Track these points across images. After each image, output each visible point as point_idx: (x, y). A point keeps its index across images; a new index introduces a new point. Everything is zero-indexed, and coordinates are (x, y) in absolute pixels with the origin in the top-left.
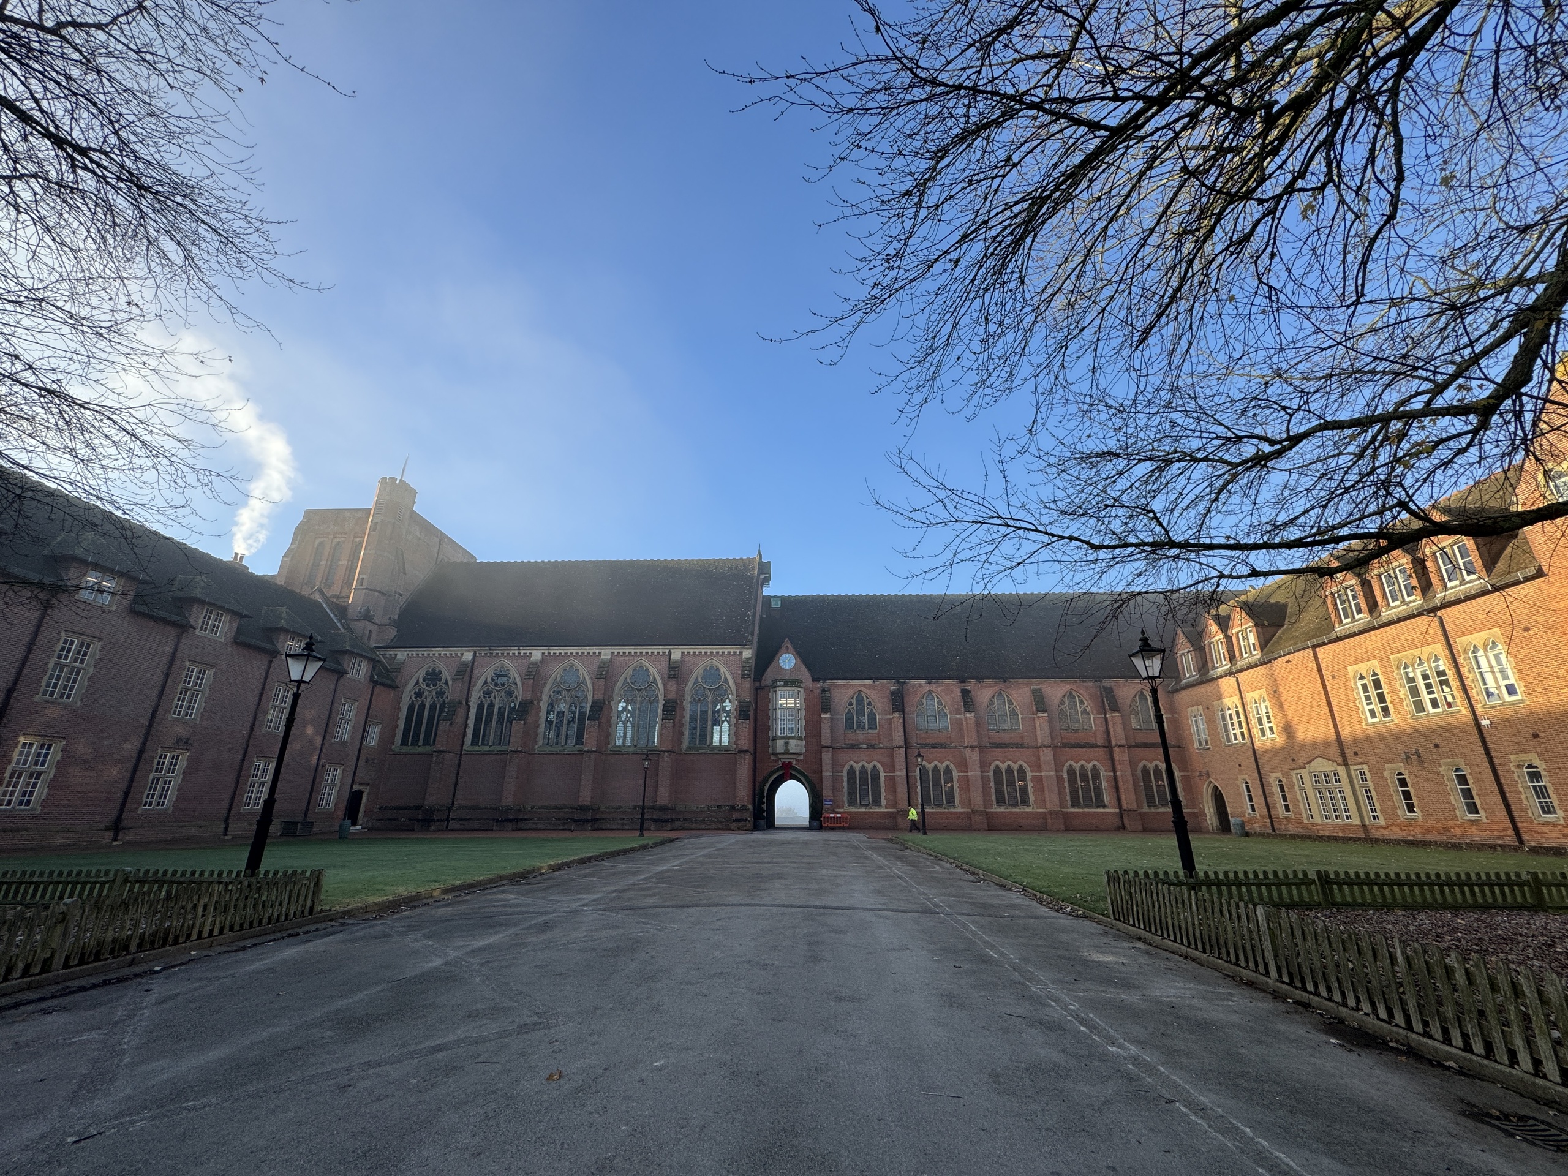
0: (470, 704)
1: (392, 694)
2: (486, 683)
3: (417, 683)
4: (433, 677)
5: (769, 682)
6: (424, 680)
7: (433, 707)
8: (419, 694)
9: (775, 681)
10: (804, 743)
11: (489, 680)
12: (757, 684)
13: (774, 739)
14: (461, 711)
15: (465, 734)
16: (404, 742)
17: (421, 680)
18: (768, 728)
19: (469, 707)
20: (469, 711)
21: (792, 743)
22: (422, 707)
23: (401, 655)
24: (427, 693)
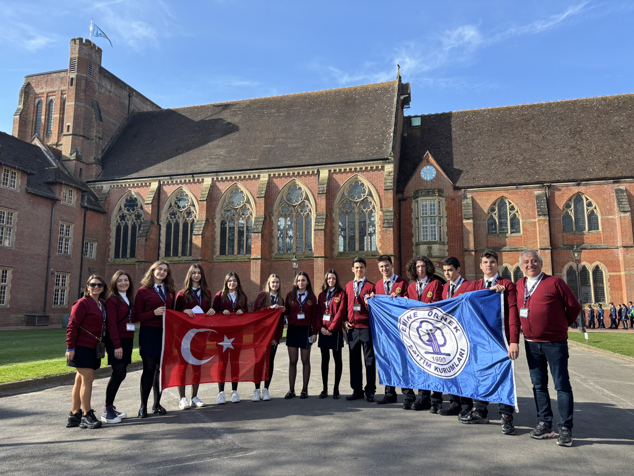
0: (161, 223)
1: (102, 218)
2: (171, 206)
3: (120, 209)
4: (132, 203)
5: (412, 193)
6: (125, 206)
7: (134, 227)
8: (123, 217)
9: (417, 192)
10: (446, 247)
11: (173, 204)
12: (400, 196)
13: (418, 244)
14: (154, 229)
15: (159, 248)
16: (117, 255)
17: (123, 206)
18: (412, 235)
19: (160, 226)
20: (160, 229)
21: (435, 247)
22: (126, 227)
23: (106, 186)
24: (128, 217)
